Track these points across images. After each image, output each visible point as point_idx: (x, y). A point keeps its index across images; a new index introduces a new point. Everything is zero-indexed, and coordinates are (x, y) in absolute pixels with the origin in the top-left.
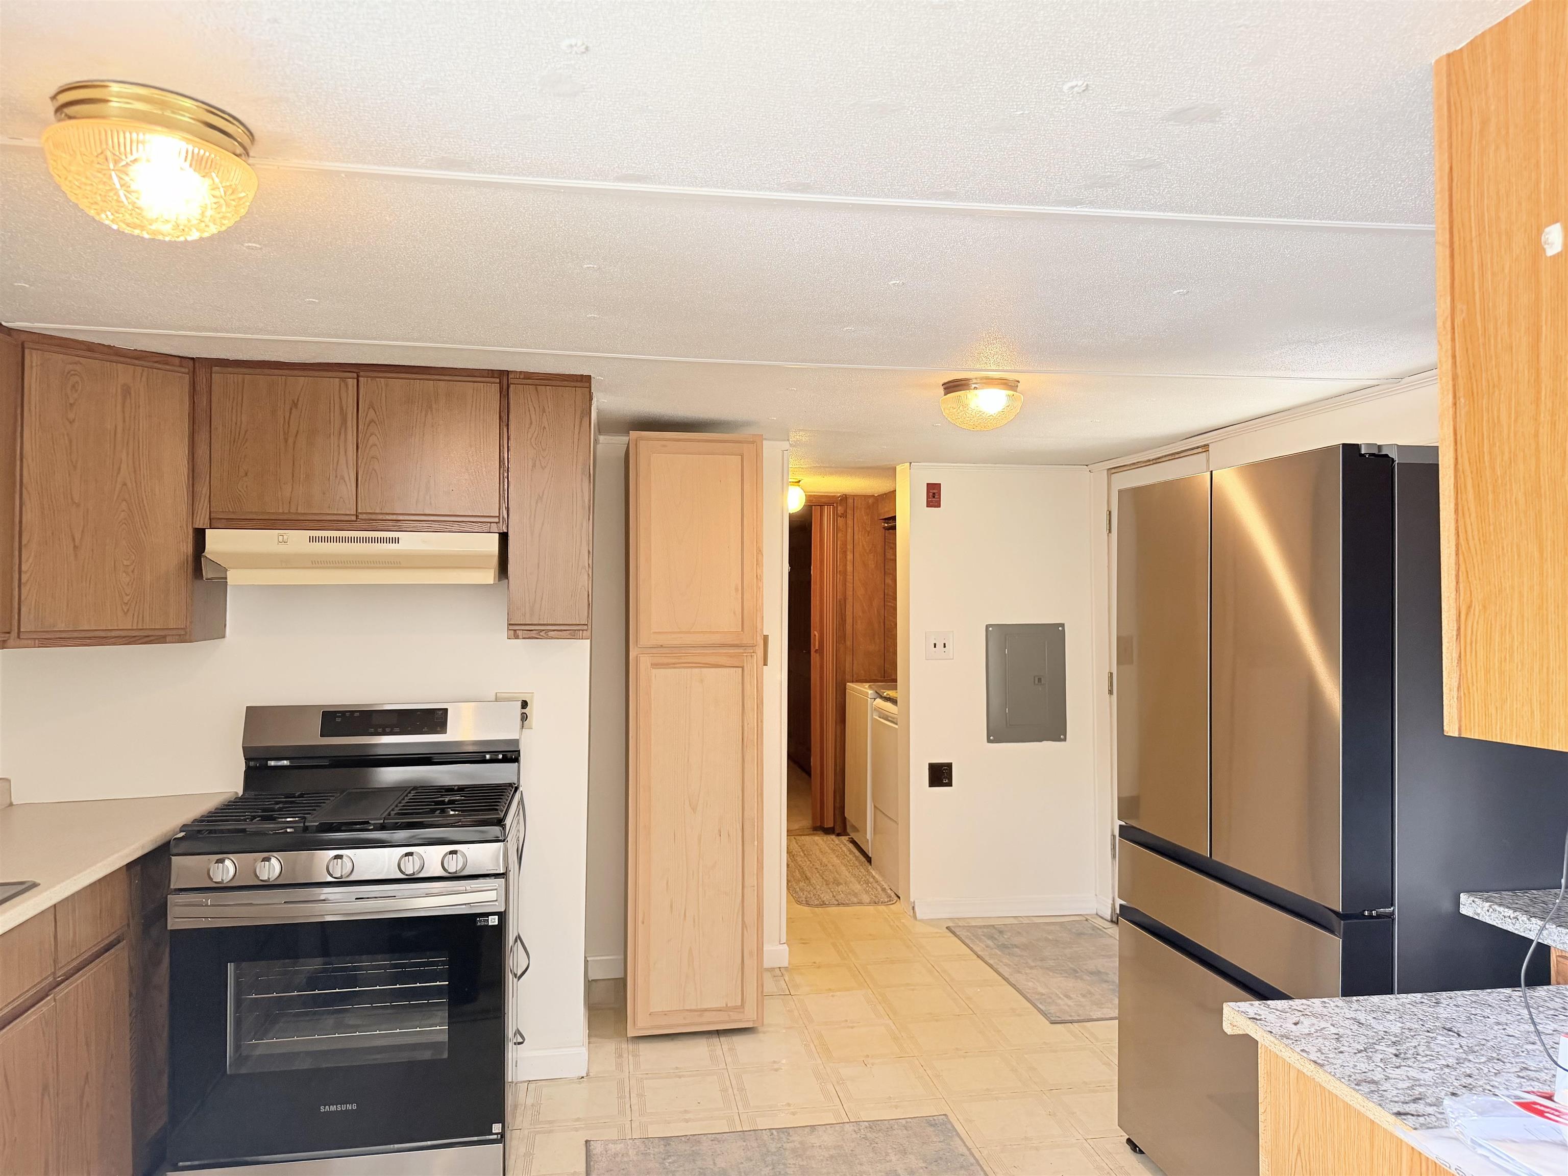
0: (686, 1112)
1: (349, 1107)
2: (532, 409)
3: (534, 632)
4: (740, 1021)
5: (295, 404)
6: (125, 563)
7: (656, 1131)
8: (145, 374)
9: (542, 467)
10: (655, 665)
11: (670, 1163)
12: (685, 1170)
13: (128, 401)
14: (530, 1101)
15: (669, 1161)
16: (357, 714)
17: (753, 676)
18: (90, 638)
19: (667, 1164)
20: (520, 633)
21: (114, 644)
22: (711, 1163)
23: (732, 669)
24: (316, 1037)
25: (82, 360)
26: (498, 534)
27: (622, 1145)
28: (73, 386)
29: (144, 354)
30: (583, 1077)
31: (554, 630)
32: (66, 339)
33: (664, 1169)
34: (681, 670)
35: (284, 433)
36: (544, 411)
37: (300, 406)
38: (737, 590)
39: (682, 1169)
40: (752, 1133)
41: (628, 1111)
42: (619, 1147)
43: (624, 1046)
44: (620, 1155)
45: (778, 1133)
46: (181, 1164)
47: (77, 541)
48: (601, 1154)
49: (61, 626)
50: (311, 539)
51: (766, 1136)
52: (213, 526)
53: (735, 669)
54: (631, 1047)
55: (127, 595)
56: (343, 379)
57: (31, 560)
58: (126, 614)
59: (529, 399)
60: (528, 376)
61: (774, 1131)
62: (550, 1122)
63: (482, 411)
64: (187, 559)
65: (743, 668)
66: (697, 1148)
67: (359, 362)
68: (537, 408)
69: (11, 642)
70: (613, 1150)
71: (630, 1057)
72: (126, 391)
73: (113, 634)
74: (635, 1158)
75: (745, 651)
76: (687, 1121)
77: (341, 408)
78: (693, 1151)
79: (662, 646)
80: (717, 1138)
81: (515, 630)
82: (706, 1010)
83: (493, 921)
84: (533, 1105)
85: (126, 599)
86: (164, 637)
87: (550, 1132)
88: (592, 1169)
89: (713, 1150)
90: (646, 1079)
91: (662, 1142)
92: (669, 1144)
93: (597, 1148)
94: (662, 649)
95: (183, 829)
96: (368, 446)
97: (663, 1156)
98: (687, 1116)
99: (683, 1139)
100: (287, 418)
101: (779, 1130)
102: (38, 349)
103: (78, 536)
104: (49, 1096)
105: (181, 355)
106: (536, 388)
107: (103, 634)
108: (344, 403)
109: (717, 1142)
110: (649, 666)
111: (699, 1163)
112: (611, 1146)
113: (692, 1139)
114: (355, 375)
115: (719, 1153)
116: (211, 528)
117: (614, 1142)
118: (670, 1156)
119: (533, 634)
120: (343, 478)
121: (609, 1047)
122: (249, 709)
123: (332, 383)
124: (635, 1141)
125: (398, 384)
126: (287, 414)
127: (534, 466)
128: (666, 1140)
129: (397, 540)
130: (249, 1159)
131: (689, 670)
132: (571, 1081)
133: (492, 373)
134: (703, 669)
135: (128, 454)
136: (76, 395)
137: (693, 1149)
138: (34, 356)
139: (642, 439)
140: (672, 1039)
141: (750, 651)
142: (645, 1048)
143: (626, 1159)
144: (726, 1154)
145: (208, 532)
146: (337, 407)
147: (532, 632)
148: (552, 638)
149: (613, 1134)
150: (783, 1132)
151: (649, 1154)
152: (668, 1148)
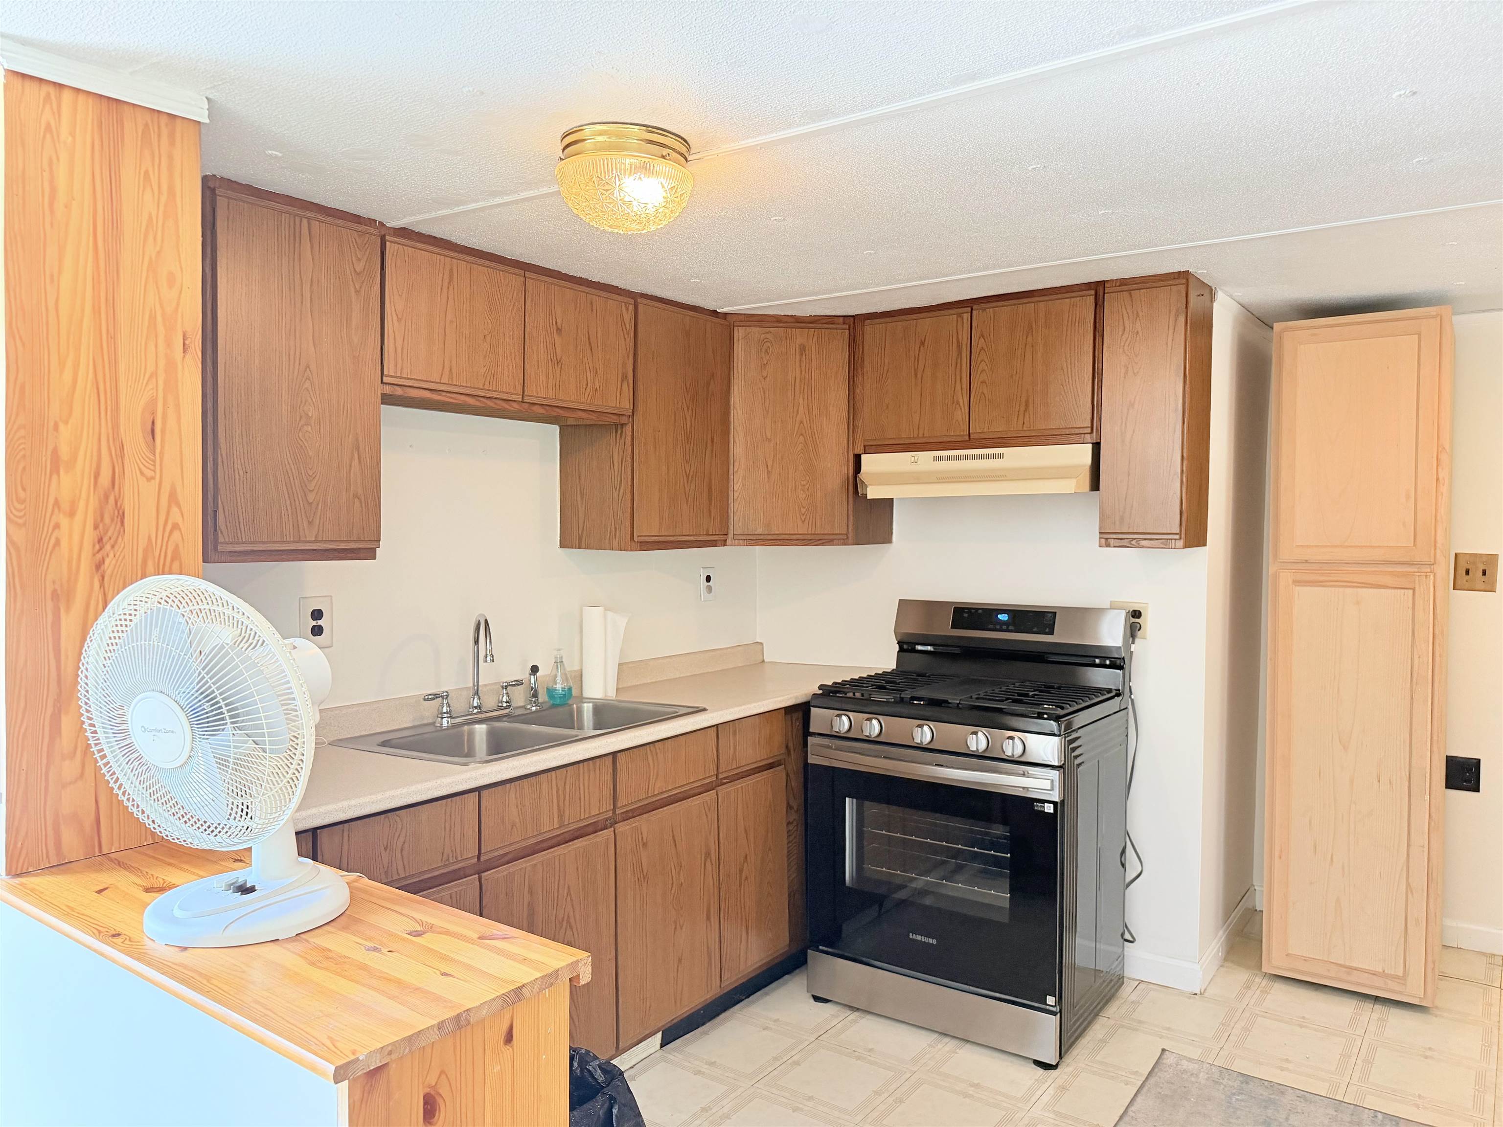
0: (1287, 1060)
1: (931, 941)
2: (1125, 315)
3: (1126, 540)
4: (1401, 993)
5: (923, 343)
6: (802, 483)
7: (1240, 1066)
8: (816, 334)
9: (1134, 374)
10: (1297, 582)
11: (1237, 1099)
12: (1250, 1112)
13: (804, 357)
14: (1133, 997)
15: (1237, 1097)
16: (980, 611)
17: (1428, 601)
18: (780, 540)
19: (1234, 1100)
20: (1112, 542)
21: (796, 545)
22: (1284, 1116)
23: (1399, 591)
24: (884, 869)
25: (772, 329)
26: (1091, 445)
27: (1196, 1066)
28: (766, 351)
29: (816, 318)
30: (1196, 994)
31: (1145, 539)
32: (762, 315)
33: (1228, 1102)
34: (1330, 589)
35: (915, 370)
36: (1138, 315)
37: (926, 344)
38: (1408, 497)
39: (1247, 1109)
40: (1352, 1106)
41: (1223, 1040)
42: (1191, 1066)
43: (1258, 980)
44: (1189, 1074)
45: (1384, 1118)
46: (821, 947)
47: (769, 469)
48: (1170, 1066)
49: (760, 531)
50: (936, 459)
51: (1366, 1116)
52: (867, 451)
53: (1403, 591)
54: (1264, 983)
55: (804, 508)
56: (959, 315)
57: (739, 483)
58: (803, 522)
59: (1123, 307)
60: (1123, 282)
61: (1380, 1116)
62: (1140, 1022)
63: (1077, 324)
64: (848, 478)
65: (1414, 589)
66: (1277, 1098)
67: (975, 297)
68: (1130, 313)
69: (729, 542)
70: (1185, 1067)
71: (1258, 992)
72: (803, 349)
73: (795, 537)
74: (1203, 1082)
75: (1420, 570)
76: (1282, 1069)
77: (958, 342)
78: (1270, 1098)
79: (1306, 561)
80: (1305, 1096)
81: (1107, 539)
82: (1356, 969)
83: (1049, 809)
84: (1133, 1002)
85: (803, 510)
86: (832, 540)
87: (1137, 1030)
88: (1154, 1075)
89: (1294, 1106)
90: (1262, 1016)
91: (1241, 1079)
92: (1247, 1083)
93: (1169, 1059)
94: (1307, 564)
95: (821, 688)
96: (979, 373)
97: (1234, 1091)
98: (1285, 1065)
99: (1266, 1083)
100: (917, 355)
101: (1386, 1116)
102: (743, 326)
103: (770, 463)
104: (711, 862)
105: (844, 314)
106: (1130, 294)
107: (787, 537)
108: (960, 337)
109: (1302, 1100)
110: (1291, 582)
111: (1270, 1112)
112: (1185, 1062)
113: (1281, 1089)
114: (969, 309)
115: (1299, 1111)
116: (865, 453)
117: (1190, 1060)
118: (1242, 1094)
119: (1125, 543)
120: (958, 403)
121: (1241, 976)
122: (902, 602)
123: (951, 317)
124: (1212, 1067)
125: (1005, 311)
126: (917, 352)
127: (1126, 373)
128: (1247, 1078)
129: (1001, 456)
130: (864, 959)
131: (1341, 589)
132: (1181, 992)
133: (1089, 286)
134: (1359, 590)
135: (804, 399)
136: (768, 358)
137: (1272, 1097)
138: (740, 331)
139: (1287, 329)
140: (1316, 990)
141: (1424, 570)
142: (1280, 991)
143: (1193, 1079)
144: (1307, 1115)
145: (863, 456)
146: (955, 341)
147: (1123, 541)
148: (1143, 547)
149: (1195, 1054)
150: (1391, 1120)
151: (1221, 1084)
152: (1244, 1085)
